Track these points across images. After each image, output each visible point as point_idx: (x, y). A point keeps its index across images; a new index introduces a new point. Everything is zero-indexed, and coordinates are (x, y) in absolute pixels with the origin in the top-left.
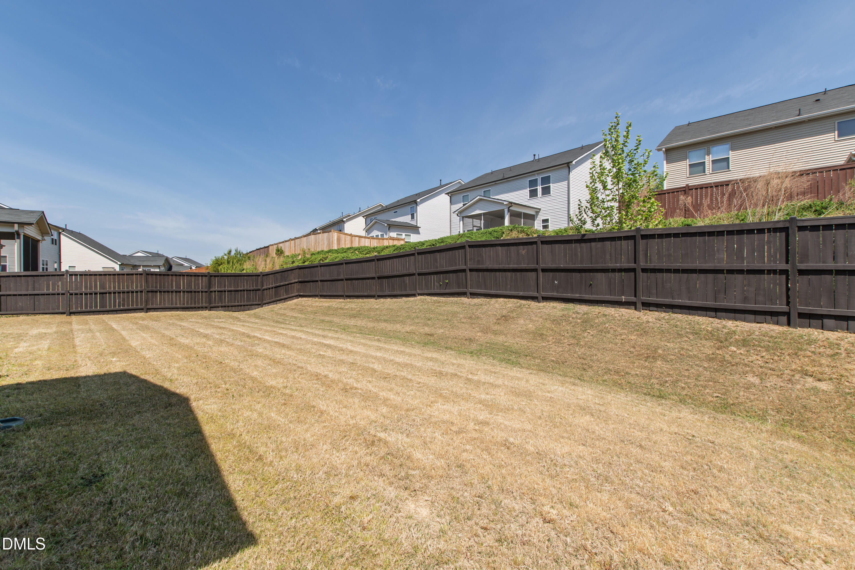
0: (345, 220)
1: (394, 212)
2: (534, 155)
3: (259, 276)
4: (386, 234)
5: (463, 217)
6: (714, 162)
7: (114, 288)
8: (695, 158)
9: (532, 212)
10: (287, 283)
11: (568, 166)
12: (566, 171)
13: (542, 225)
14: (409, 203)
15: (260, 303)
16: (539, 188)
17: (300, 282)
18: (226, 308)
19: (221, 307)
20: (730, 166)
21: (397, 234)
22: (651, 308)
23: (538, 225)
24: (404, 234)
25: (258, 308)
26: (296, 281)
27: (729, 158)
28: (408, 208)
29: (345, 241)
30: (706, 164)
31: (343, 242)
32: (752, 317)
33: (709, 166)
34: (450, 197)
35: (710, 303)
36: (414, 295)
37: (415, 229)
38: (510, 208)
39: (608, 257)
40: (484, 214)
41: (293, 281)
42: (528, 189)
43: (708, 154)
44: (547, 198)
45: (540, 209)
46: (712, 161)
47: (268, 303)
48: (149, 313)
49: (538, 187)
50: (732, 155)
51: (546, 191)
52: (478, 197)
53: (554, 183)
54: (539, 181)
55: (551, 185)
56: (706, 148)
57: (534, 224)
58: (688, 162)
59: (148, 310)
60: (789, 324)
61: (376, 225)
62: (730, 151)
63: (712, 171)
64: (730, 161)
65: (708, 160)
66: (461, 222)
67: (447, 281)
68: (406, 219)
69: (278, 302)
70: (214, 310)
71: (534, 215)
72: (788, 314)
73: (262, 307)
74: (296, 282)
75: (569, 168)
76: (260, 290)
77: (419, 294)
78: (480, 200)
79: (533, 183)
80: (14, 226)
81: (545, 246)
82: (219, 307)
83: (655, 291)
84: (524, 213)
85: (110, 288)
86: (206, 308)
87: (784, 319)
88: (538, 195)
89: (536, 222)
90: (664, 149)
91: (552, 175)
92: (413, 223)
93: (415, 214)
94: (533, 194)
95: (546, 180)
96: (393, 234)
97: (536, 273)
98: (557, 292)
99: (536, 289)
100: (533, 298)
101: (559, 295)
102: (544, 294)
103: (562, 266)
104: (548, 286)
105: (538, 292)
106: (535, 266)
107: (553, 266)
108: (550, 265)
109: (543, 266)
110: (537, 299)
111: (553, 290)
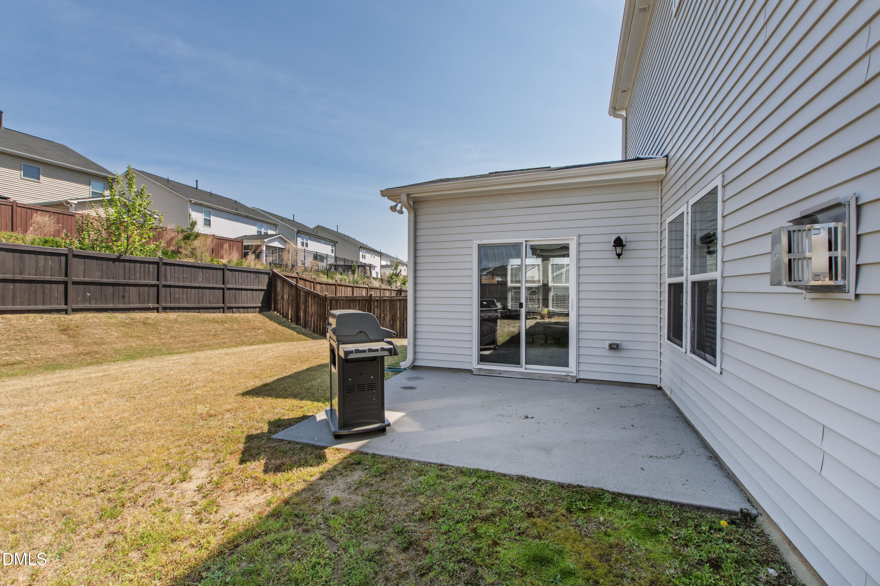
22: (167, 311)
32: (212, 310)
35: (197, 305)
39: (138, 275)
60: (224, 312)
72: (223, 308)
81: (76, 259)
83: (169, 299)
87: (222, 310)
97: (63, 285)
98: (90, 303)
99: (63, 301)
100: (59, 311)
101: (93, 306)
102: (75, 306)
103: (97, 280)
104: (79, 298)
105: (66, 304)
106: (62, 278)
107: (87, 279)
108: (81, 279)
109: (75, 279)
110: (66, 312)
111: (84, 302)
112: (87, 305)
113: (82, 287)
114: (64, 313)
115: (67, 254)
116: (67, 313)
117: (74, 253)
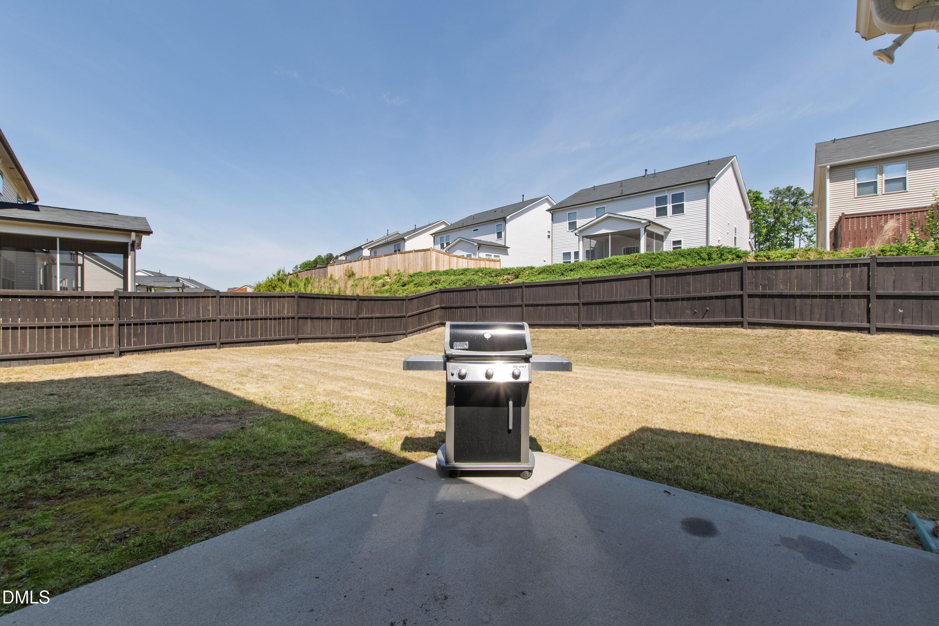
0: (406, 238)
1: (474, 230)
2: (646, 170)
3: (405, 300)
4: (475, 255)
5: (583, 237)
6: (887, 181)
7: (266, 313)
8: (864, 176)
9: (660, 232)
10: (430, 309)
11: (708, 182)
12: (704, 188)
13: (672, 247)
14: (495, 220)
15: (404, 332)
16: (669, 207)
17: (442, 308)
18: (374, 338)
19: (369, 337)
20: (907, 186)
21: (487, 255)
23: (667, 246)
24: (493, 255)
25: (403, 338)
26: (439, 306)
27: (905, 178)
28: (494, 226)
29: (444, 262)
30: (878, 183)
31: (441, 263)
33: (881, 186)
34: (552, 214)
36: (649, 325)
37: (503, 249)
38: (647, 228)
40: (612, 234)
41: (435, 307)
42: (655, 207)
43: (881, 173)
44: (679, 218)
45: (670, 230)
46: (886, 181)
47: (412, 333)
48: (300, 344)
49: (668, 205)
50: (910, 175)
51: (678, 209)
52: (606, 215)
53: (688, 200)
54: (669, 199)
55: (685, 203)
56: (878, 166)
57: (662, 246)
58: (856, 181)
59: (300, 340)
61: (461, 244)
62: (907, 171)
63: (885, 192)
64: (907, 182)
65: (881, 180)
66: (581, 242)
67: (708, 308)
68: (492, 238)
69: (421, 331)
70: (362, 341)
71: (662, 236)
73: (406, 337)
74: (438, 308)
75: (709, 184)
76: (405, 317)
77: (656, 324)
78: (608, 217)
79: (661, 201)
80: (130, 235)
82: (366, 337)
84: (656, 233)
85: (262, 313)
86: (355, 338)
88: (668, 214)
89: (664, 243)
90: (828, 167)
91: (686, 192)
92: (501, 242)
93: (503, 233)
94: (661, 212)
95: (678, 198)
96: (483, 255)
97: (866, 300)
98: (903, 322)
99: (865, 319)
100: (860, 329)
101: (907, 326)
102: (880, 325)
103: (913, 292)
104: (887, 316)
105: (869, 322)
106: (865, 292)
107: (898, 292)
108: (890, 292)
109: (880, 292)
110: (868, 330)
111: (894, 320)
112: (899, 325)
113: (892, 301)
114: (866, 332)
115: (869, 264)
116: (869, 333)
117: (878, 261)
